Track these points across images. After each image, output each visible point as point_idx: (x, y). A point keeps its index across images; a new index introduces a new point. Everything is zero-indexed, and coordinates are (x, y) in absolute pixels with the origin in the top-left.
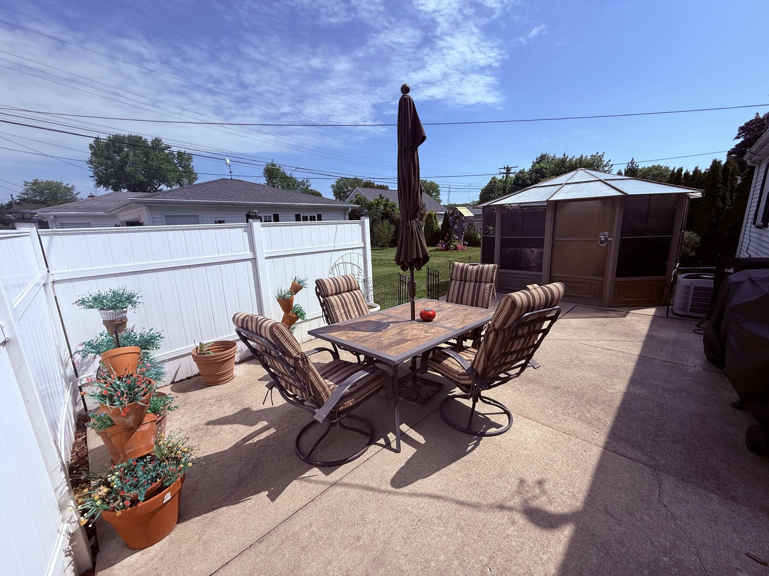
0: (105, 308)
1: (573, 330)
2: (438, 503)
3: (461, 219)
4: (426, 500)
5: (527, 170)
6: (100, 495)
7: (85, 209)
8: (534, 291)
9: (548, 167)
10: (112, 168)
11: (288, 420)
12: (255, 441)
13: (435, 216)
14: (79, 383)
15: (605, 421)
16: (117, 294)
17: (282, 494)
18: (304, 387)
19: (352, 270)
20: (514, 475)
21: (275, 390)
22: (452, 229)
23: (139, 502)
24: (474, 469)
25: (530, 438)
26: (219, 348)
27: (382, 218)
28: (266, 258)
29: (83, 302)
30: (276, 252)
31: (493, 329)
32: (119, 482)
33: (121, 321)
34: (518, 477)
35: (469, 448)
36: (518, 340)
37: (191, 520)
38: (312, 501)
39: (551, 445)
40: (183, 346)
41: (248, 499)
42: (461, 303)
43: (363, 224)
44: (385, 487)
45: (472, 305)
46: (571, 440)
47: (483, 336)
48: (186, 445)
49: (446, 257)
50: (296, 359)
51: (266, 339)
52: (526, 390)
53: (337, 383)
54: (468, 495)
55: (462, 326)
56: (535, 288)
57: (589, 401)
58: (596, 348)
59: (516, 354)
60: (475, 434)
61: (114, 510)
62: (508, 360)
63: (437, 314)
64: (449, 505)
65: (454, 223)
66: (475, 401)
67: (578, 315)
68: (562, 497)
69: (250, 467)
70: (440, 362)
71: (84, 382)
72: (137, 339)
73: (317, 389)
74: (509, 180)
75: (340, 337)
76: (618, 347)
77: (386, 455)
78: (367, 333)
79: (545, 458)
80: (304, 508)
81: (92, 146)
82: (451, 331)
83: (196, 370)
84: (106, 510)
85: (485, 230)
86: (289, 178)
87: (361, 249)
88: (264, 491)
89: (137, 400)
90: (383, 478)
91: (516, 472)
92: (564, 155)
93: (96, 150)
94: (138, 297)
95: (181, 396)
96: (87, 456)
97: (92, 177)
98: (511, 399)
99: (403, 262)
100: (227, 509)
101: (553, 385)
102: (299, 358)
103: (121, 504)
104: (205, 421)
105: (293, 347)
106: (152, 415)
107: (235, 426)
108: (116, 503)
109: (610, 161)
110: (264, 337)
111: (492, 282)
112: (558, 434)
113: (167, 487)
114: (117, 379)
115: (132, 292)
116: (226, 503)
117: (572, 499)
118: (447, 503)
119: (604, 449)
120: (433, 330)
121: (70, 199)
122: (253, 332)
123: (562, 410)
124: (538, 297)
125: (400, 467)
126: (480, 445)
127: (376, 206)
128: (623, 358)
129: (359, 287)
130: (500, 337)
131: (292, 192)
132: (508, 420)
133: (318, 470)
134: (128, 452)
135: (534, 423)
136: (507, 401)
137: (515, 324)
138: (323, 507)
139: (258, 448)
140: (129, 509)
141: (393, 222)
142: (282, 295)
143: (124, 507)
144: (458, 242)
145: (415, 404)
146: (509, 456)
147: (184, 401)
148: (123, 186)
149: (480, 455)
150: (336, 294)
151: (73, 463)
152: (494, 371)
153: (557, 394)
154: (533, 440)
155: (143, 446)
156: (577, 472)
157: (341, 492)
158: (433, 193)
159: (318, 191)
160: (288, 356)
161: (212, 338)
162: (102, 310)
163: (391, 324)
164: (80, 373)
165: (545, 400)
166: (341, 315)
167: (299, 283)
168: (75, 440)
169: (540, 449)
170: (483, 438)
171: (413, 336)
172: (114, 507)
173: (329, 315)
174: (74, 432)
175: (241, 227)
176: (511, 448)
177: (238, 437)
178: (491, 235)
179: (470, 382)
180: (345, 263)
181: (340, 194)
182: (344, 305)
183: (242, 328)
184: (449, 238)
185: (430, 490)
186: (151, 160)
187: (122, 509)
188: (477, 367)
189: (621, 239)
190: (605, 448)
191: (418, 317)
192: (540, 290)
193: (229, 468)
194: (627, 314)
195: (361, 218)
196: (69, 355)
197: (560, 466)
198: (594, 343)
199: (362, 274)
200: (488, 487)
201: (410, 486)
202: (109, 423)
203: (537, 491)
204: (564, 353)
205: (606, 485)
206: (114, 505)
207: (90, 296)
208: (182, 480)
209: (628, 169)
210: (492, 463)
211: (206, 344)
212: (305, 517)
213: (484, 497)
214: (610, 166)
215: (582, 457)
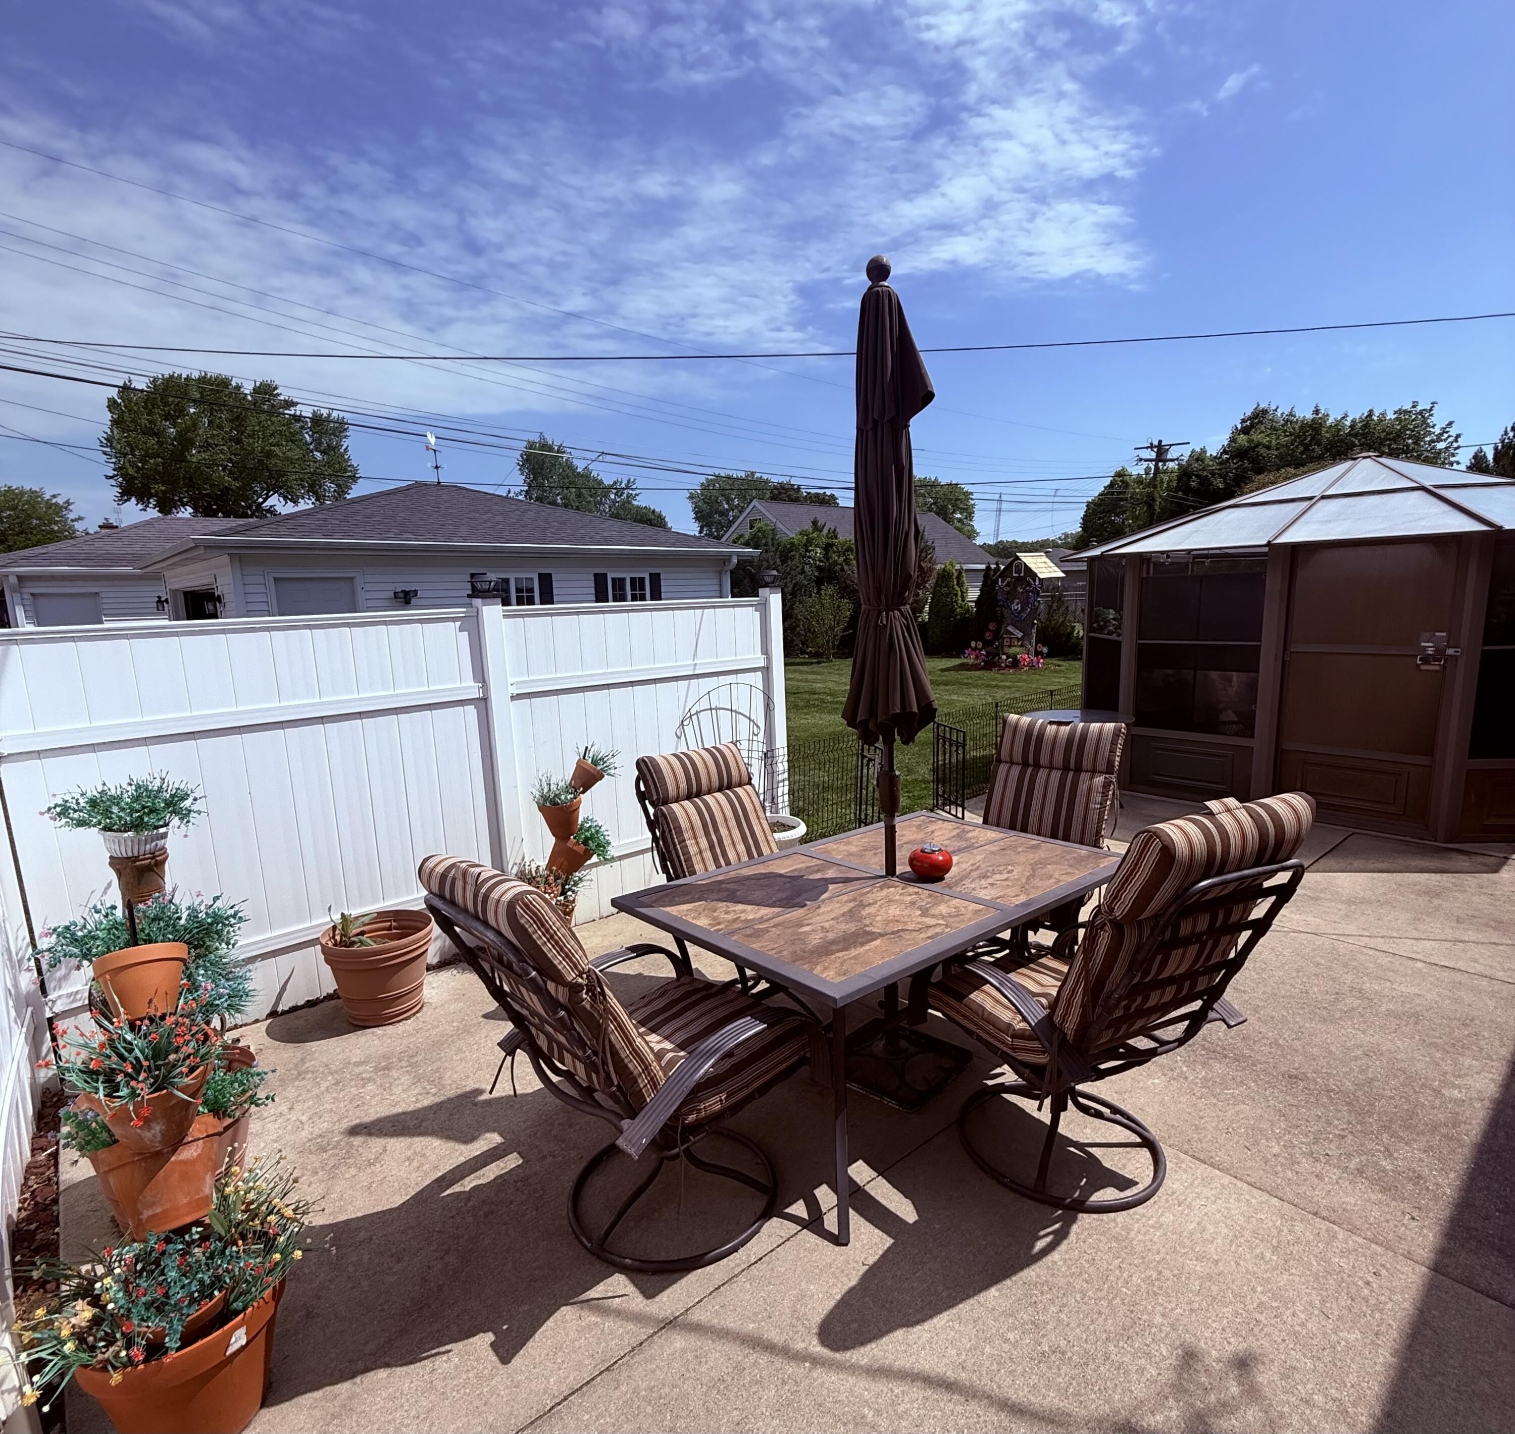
0: (115, 827)
1: (1343, 907)
2: (951, 1405)
3: (1030, 585)
4: (917, 1392)
5: (1213, 450)
6: (73, 1327)
7: (88, 559)
8: (1225, 819)
9: (1274, 442)
10: (158, 456)
11: (554, 1132)
12: (467, 1189)
13: (959, 577)
14: (47, 1009)
15: (1438, 1185)
16: (146, 790)
17: (530, 1344)
18: (593, 1063)
19: (734, 729)
20: (1166, 1336)
21: (521, 1056)
22: (1005, 611)
23: (166, 1353)
24: (1053, 1309)
25: (1216, 1223)
26: (389, 929)
27: (819, 582)
28: (513, 698)
29: (64, 811)
30: (538, 680)
31: (1110, 921)
32: (121, 1294)
33: (152, 858)
34: (1178, 1343)
35: (1040, 1245)
36: (1180, 951)
37: (295, 1400)
38: (607, 1369)
39: (1275, 1249)
40: (300, 920)
41: (444, 1353)
42: (1024, 829)
43: (763, 609)
44: (803, 1345)
45: (1054, 836)
46: (1335, 1237)
47: (1082, 925)
48: (292, 1198)
49: (988, 686)
50: (575, 989)
51: (499, 933)
52: (1204, 1078)
53: (681, 1046)
54: (1034, 1386)
55: (1023, 898)
56: (1228, 810)
57: (1391, 1120)
58: (1410, 963)
59: (1174, 987)
60: (1057, 1203)
61: (104, 1369)
62: (1151, 1003)
63: (955, 859)
64: (981, 1413)
65: (1011, 595)
66: (1058, 1109)
67: (1357, 864)
68: (1308, 1412)
69: (451, 1259)
70: (961, 997)
71: (58, 1008)
72: (182, 922)
73: (628, 1068)
74: (1166, 478)
75: (694, 918)
76: (1476, 961)
77: (811, 1251)
78: (765, 911)
79: (1259, 1289)
80: (584, 1389)
81: (115, 401)
82: (992, 913)
83: (329, 985)
84: (85, 1366)
85: (1094, 622)
86: (583, 476)
87: (759, 674)
88: (485, 1332)
89: (173, 1085)
90: (798, 1319)
91: (1173, 1327)
92: (1317, 412)
93: (123, 412)
94: (195, 799)
95: (289, 1053)
96: (55, 1201)
97: (111, 477)
98: (1162, 1103)
99: (864, 724)
100: (388, 1376)
101: (1284, 1069)
102: (581, 985)
103: (123, 1353)
104: (346, 1124)
105: (568, 957)
106: (210, 1119)
107: (419, 1142)
108: (111, 1350)
109: (1450, 424)
110: (493, 928)
111: (1109, 770)
112: (1297, 1217)
113: (237, 1313)
114: (127, 1028)
115: (182, 787)
116: (387, 1359)
117: (1335, 1420)
118: (973, 1405)
119: (1435, 1270)
120: (943, 909)
121: (59, 531)
122: (466, 911)
123: (1308, 1144)
124: (1238, 835)
125: (846, 1288)
126: (1072, 1237)
127: (802, 550)
128: (1492, 994)
129: (750, 779)
130: (1129, 941)
131: (588, 517)
132: (1152, 1168)
133: (627, 1282)
134: (146, 1214)
135: (1227, 1179)
136: (1149, 1110)
137: (1172, 909)
138: (636, 1391)
139: (474, 1207)
140: (141, 1367)
141: (847, 591)
142: (552, 796)
143: (130, 1361)
144: (1022, 646)
145: (893, 1104)
146: (1154, 1275)
147: (297, 1065)
148: (181, 500)
149: (1069, 1268)
150: (689, 797)
151: (23, 1219)
152: (1111, 1031)
153: (1295, 1096)
154: (1225, 1231)
155: (185, 1201)
156: (1351, 1337)
157: (684, 1351)
158: (954, 512)
159: (657, 510)
160: (553, 980)
161: (373, 903)
162: (110, 830)
163: (831, 887)
164: (52, 985)
165: (1259, 1111)
166: (701, 852)
167: (595, 762)
168: (33, 1156)
169: (1245, 1260)
170: (1080, 1215)
171: (888, 922)
172: (107, 1361)
173: (669, 852)
174: (31, 1135)
175: (454, 620)
176: (1158, 1253)
177: (427, 1174)
178: (1110, 633)
179: (1042, 1059)
180: (716, 709)
181: (710, 515)
182: (710, 826)
183: (441, 897)
184: (997, 635)
185: (926, 1363)
186: (249, 436)
187: (125, 1366)
188: (1064, 1018)
189: (1483, 651)
190: (1437, 1268)
191: (902, 867)
192: (1243, 815)
193: (398, 1261)
194: (1503, 864)
195: (761, 591)
196: (28, 939)
197: (1302, 1316)
198: (1405, 947)
199: (761, 737)
200: (1092, 1366)
201: (873, 1345)
202: (105, 1135)
203: (1235, 1390)
204: (1317, 975)
205: (1441, 1385)
206: (106, 1355)
207: (82, 795)
208: (277, 1294)
209: (1503, 447)
210: (1104, 1293)
211: (357, 918)
212: (586, 1417)
213: (1079, 1394)
214: (1450, 440)
215: (1366, 1292)
